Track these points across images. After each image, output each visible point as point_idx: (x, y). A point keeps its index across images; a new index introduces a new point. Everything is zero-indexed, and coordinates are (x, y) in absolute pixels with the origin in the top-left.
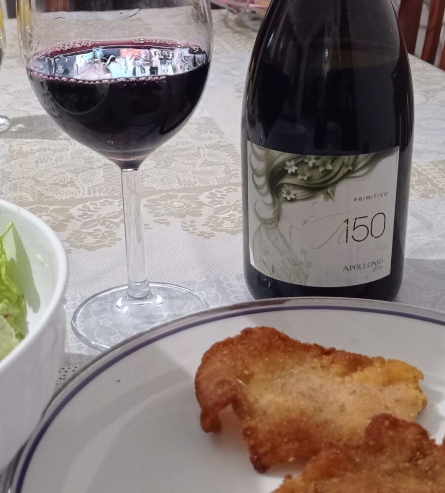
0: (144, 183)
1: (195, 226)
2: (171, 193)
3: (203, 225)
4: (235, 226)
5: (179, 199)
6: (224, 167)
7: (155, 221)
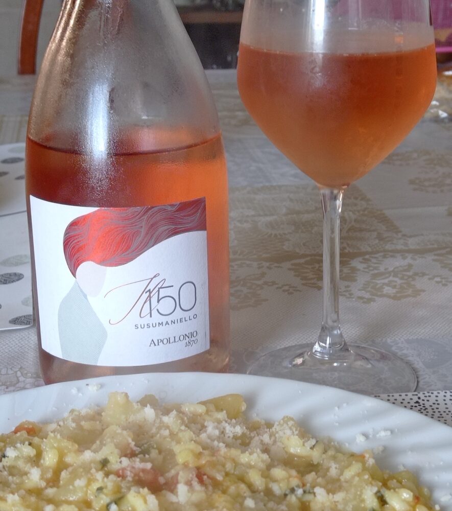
0: (284, 247)
1: (350, 291)
3: (359, 290)
4: (397, 292)
6: (375, 233)
7: (303, 284)
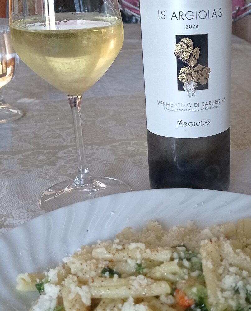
2: (126, 141)
5: (131, 145)
